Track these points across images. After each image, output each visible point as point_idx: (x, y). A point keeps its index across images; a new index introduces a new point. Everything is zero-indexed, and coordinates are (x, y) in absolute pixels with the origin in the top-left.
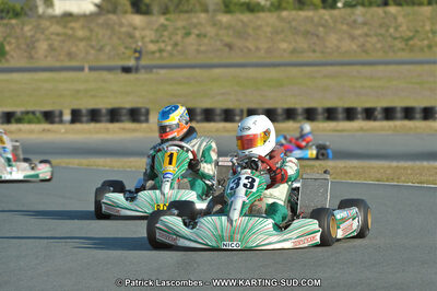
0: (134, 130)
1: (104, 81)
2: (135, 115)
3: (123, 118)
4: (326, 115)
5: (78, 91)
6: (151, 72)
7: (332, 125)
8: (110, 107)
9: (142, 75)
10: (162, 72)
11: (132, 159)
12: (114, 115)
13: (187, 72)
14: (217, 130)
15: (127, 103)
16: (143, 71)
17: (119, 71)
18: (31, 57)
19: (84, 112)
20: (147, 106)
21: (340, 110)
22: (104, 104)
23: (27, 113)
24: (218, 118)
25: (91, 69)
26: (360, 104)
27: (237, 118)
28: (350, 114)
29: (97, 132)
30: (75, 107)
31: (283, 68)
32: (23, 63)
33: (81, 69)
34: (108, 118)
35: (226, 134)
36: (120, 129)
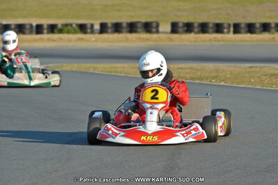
0: (147, 40)
2: (148, 27)
12: (132, 28)
15: (143, 18)
19: (109, 25)
22: (125, 19)
23: (66, 25)
24: (211, 30)
27: (226, 30)
30: (104, 21)
34: (128, 29)
35: (216, 43)
36: (137, 38)
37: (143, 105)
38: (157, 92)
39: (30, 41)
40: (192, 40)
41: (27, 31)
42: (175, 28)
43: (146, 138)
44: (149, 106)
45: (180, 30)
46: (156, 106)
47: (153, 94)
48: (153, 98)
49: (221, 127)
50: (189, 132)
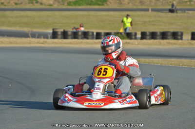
0: (174, 44)
1: (160, 17)
2: (175, 36)
3: (169, 37)
5: (145, 22)
6: (185, 12)
8: (162, 31)
9: (180, 14)
10: (191, 12)
11: (173, 59)
12: (164, 36)
15: (172, 29)
16: (180, 12)
17: (168, 11)
18: (121, 3)
19: (148, 33)
20: (182, 31)
22: (158, 29)
25: (153, 10)
29: (155, 45)
30: (144, 31)
32: (116, 6)
33: (147, 10)
34: (161, 36)
36: (167, 43)
39: (92, 44)
41: (90, 37)
42: (194, 36)
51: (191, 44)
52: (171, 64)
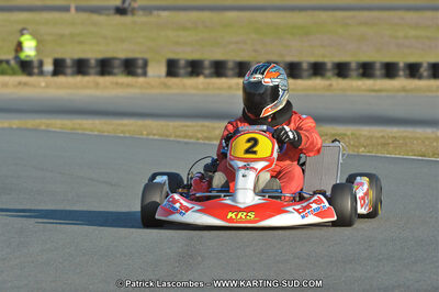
0: (129, 85)
1: (94, 24)
2: (130, 67)
3: (116, 71)
4: (361, 71)
5: (62, 36)
6: (151, 13)
7: (368, 83)
8: (100, 56)
9: (140, 18)
10: (165, 14)
11: (126, 121)
12: (105, 67)
13: (194, 15)
14: (230, 88)
15: (121, 52)
16: (141, 13)
17: (112, 11)
19: (69, 62)
20: (145, 56)
21: (378, 66)
22: (93, 53)
24: (230, 72)
25: (79, 9)
26: (402, 58)
28: (390, 70)
30: (59, 56)
31: (310, 13)
33: (66, 9)
34: (98, 69)
36: (112, 83)
37: (232, 163)
38: (255, 142)
40: (201, 87)
42: (172, 68)
43: (236, 215)
44: (241, 164)
45: (182, 71)
46: (252, 165)
47: (249, 144)
48: (248, 151)
49: (363, 198)
50: (308, 207)
51: (165, 85)
52: (123, 132)
